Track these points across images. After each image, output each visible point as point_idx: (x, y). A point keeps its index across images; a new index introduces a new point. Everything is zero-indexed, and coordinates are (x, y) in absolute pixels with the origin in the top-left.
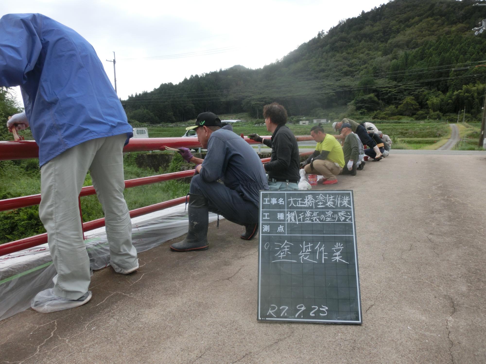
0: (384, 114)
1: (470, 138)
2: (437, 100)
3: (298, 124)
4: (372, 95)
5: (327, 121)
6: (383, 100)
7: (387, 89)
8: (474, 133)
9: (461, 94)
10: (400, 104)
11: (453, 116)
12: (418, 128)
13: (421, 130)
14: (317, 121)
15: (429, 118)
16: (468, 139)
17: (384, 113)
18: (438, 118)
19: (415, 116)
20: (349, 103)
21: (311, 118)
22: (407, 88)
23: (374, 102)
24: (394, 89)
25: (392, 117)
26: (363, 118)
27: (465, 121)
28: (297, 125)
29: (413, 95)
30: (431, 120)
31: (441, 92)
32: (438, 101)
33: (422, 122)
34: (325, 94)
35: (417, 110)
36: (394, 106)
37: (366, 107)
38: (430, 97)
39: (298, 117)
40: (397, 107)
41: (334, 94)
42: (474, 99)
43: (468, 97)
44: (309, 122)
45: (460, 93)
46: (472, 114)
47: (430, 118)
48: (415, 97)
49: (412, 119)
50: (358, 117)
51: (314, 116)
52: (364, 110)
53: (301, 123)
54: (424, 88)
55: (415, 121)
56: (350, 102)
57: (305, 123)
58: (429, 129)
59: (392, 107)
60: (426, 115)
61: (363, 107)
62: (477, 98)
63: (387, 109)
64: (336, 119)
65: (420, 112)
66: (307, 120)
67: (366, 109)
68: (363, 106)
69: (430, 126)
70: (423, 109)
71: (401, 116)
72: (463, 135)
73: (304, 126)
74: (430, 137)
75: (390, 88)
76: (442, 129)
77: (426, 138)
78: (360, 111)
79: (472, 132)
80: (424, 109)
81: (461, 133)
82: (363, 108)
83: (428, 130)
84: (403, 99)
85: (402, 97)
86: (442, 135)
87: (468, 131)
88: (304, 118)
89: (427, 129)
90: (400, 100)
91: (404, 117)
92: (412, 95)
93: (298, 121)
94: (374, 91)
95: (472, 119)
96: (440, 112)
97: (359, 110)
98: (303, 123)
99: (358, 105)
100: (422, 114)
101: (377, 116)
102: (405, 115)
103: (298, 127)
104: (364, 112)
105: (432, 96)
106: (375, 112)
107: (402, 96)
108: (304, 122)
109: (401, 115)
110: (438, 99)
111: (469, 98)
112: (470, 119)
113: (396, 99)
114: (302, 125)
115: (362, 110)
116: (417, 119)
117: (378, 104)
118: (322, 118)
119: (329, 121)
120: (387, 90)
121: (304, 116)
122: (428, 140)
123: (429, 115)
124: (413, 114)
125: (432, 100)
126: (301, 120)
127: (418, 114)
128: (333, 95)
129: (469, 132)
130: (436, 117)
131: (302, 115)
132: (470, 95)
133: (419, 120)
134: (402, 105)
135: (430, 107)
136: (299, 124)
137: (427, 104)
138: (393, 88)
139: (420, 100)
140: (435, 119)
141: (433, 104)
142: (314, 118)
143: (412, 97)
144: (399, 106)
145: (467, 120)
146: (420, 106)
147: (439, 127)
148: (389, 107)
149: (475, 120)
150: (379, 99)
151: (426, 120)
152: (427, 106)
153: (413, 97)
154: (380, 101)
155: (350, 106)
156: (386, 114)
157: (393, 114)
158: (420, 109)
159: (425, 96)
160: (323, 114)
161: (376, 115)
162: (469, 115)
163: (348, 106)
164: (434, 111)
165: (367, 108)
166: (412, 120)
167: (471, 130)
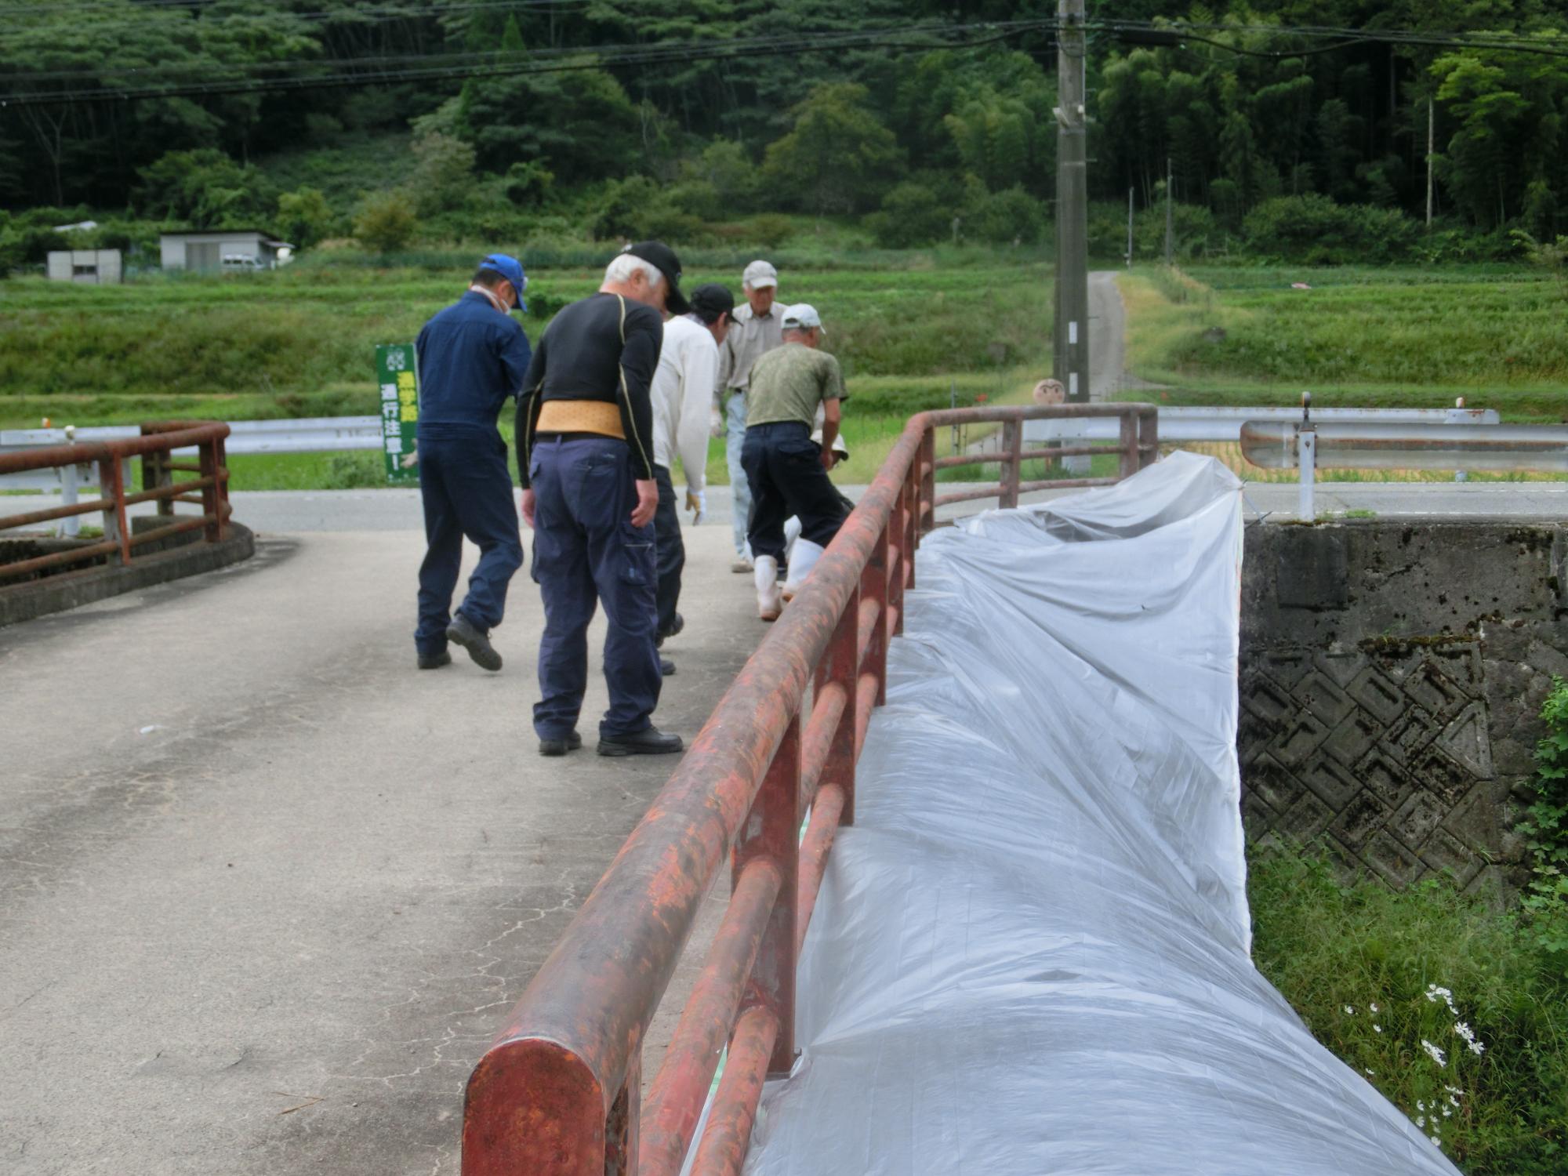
0: (675, 203)
1: (1186, 371)
2: (1006, 110)
3: (32, 279)
5: (268, 251)
6: (660, 97)
7: (683, 23)
8: (1212, 339)
9: (1145, 75)
10: (781, 131)
11: (1106, 223)
12: (874, 310)
13: (894, 321)
14: (189, 248)
15: (961, 229)
16: (1172, 376)
17: (675, 192)
18: (1017, 229)
19: (874, 218)
20: (424, 121)
21: (145, 227)
22: (819, 20)
23: (598, 111)
24: (735, 27)
25: (726, 226)
26: (526, 229)
27: (1176, 252)
28: (23, 287)
29: (856, 74)
30: (974, 248)
31: (1028, 59)
32: (1013, 117)
33: (921, 264)
34: (244, 41)
35: (887, 174)
36: (738, 146)
37: (546, 147)
38: (964, 84)
39: (39, 221)
40: (757, 155)
41: (316, 45)
42: (1223, 113)
43: (1187, 93)
44: (124, 263)
45: (1141, 65)
46: (1214, 211)
47: (969, 231)
48: (873, 87)
49: (858, 236)
50: (491, 220)
51: (161, 214)
52: (532, 170)
53: (59, 264)
54: (922, 23)
55: (880, 256)
56: (432, 108)
57: (92, 270)
58: (945, 312)
59: (727, 151)
60: (942, 210)
61: (526, 147)
62: (1241, 106)
63: (692, 166)
64: (338, 234)
65: (907, 192)
66: (111, 242)
67: (548, 166)
68: (529, 138)
69: (952, 293)
70: (924, 173)
71: (785, 220)
72: (1144, 353)
73: (80, 290)
74: (954, 367)
75: (704, 19)
76: (1021, 314)
77: (925, 372)
78: (510, 181)
79: (1198, 328)
80: (934, 166)
81: (1137, 341)
82: (527, 157)
83: (937, 323)
84: (796, 99)
85: (785, 82)
86: (1024, 350)
87: (1173, 321)
88: (88, 226)
89: (934, 313)
90: (776, 102)
91: (805, 221)
92: (849, 68)
93: (35, 254)
94: (603, 33)
95: (1216, 241)
96: (1029, 190)
97: (502, 173)
98: (79, 270)
99: (487, 131)
100: (919, 206)
101: (626, 219)
102: (814, 211)
103: (37, 296)
104: (536, 184)
105: (977, 84)
106: (615, 189)
107: (790, 74)
108: (84, 258)
109: (790, 207)
110: (1012, 102)
111: (1196, 105)
112: (1203, 239)
113: (747, 95)
114: (70, 287)
115: (517, 173)
116: (893, 239)
117: (630, 125)
118: (230, 231)
119: (284, 253)
120: (686, 34)
121: (82, 208)
122: (938, 390)
123: (963, 212)
124: (867, 205)
125: (974, 112)
126: (62, 245)
127: (892, 207)
128: (308, 53)
129: (1183, 331)
130: (1005, 224)
131: (71, 201)
132: (1199, 80)
133: (903, 246)
134: (788, 141)
135: (965, 153)
136: (44, 272)
137: (946, 137)
138: (725, 17)
139: (907, 109)
140: (1001, 238)
141: (983, 134)
142: (167, 225)
143: (850, 87)
144: (772, 147)
145: (1187, 249)
146: (905, 152)
147: (1007, 297)
148: (707, 153)
149: (1232, 251)
150: (635, 95)
151: (945, 249)
152: (946, 151)
153: (861, 89)
154: (645, 111)
155: (436, 141)
156: (686, 204)
157: (735, 203)
158: (904, 169)
159: (933, 77)
160: (232, 194)
161: (616, 210)
162: (1199, 214)
163: (420, 138)
164: (996, 183)
165: (555, 156)
166: (856, 248)
167: (1193, 316)
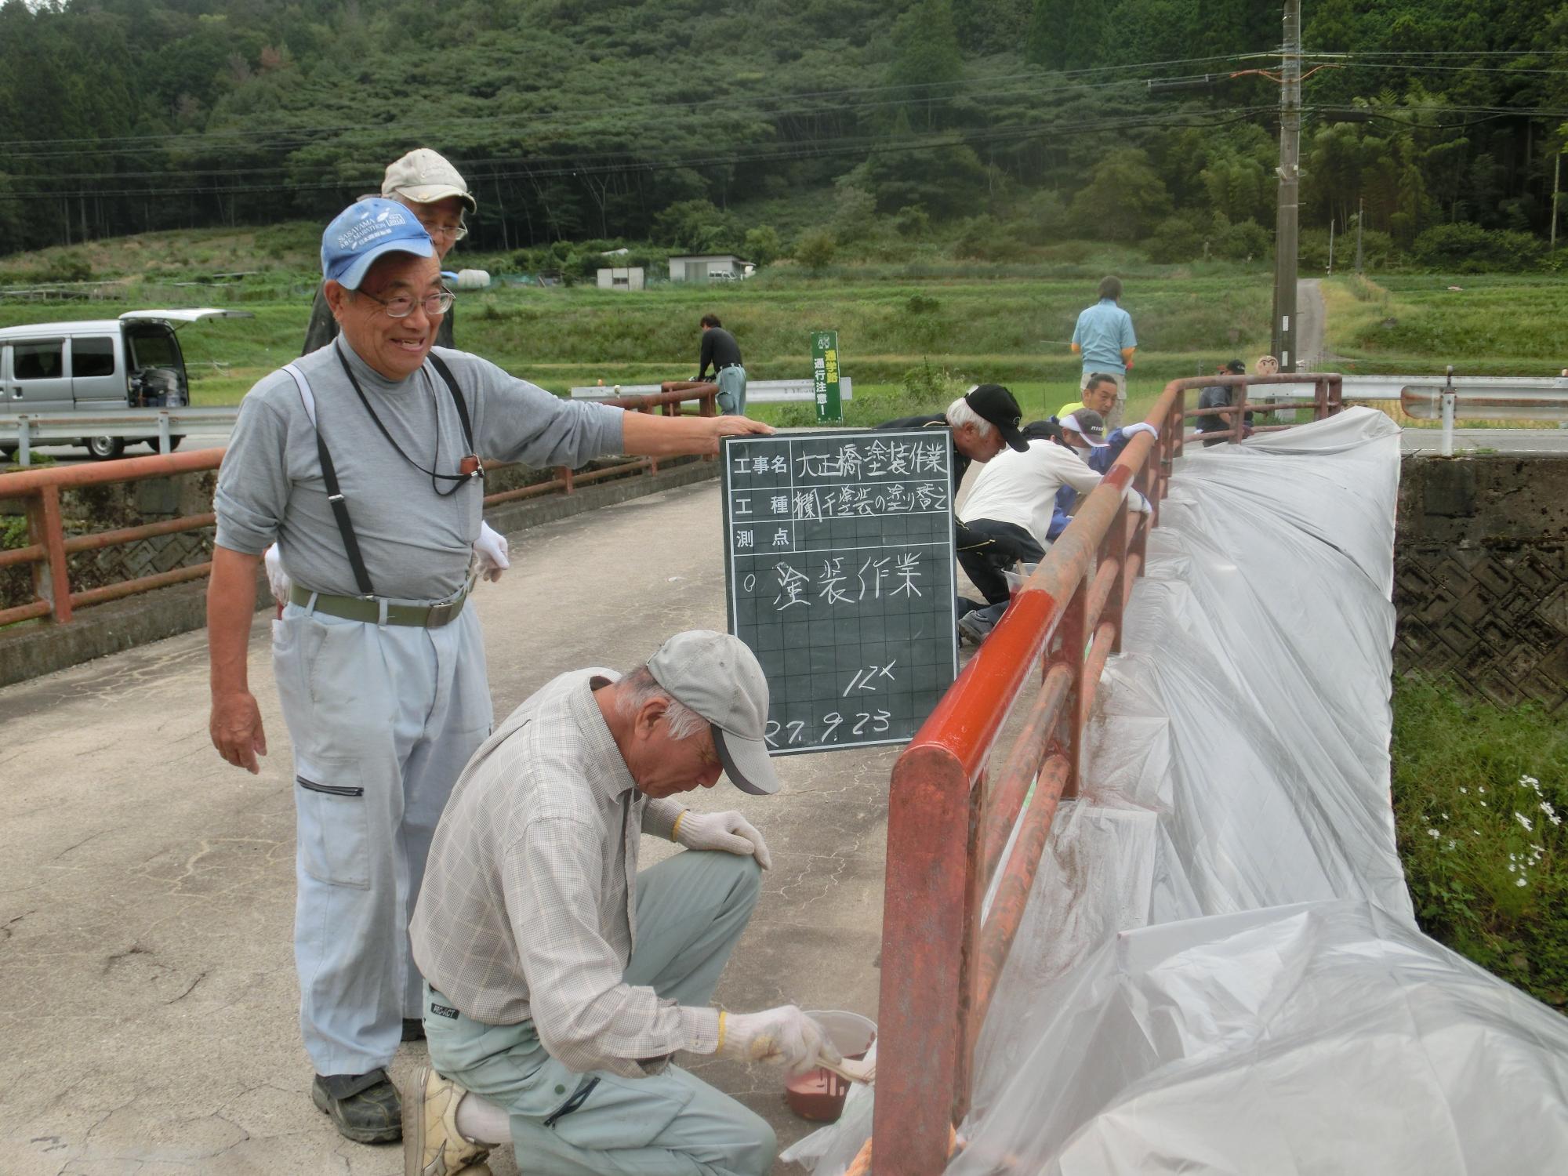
0: (1010, 233)
1: (1368, 348)
2: (1244, 166)
3: (587, 287)
4: (951, 137)
5: (739, 268)
6: (1003, 161)
7: (1019, 109)
8: (1389, 327)
9: (1345, 139)
10: (1085, 183)
11: (1314, 244)
12: (1147, 306)
13: (1160, 314)
14: (687, 266)
15: (1210, 250)
16: (1358, 352)
17: (1011, 226)
18: (1250, 250)
19: (1148, 242)
20: (843, 179)
21: (658, 252)
22: (1113, 105)
23: (958, 171)
24: (1055, 111)
25: (1045, 249)
26: (910, 251)
27: (1363, 265)
28: (582, 293)
29: (1138, 142)
30: (1220, 263)
31: (1261, 130)
32: (1249, 171)
33: (1180, 274)
34: (725, 127)
35: (1156, 211)
36: (1055, 194)
37: (924, 196)
38: (1215, 148)
39: (591, 249)
40: (1068, 200)
41: (771, 129)
42: (1402, 166)
43: (1375, 151)
44: (646, 277)
45: (1343, 133)
46: (1393, 235)
47: (1216, 251)
48: (1150, 151)
49: (1136, 255)
50: (886, 246)
51: (669, 243)
52: (914, 212)
53: (604, 277)
54: (1186, 105)
55: (1152, 269)
56: (848, 170)
57: (625, 281)
58: (1198, 307)
59: (1047, 199)
60: (1198, 236)
61: (910, 196)
62: (1415, 160)
63: (1024, 208)
64: (784, 256)
65: (1173, 224)
66: (636, 263)
67: (925, 209)
68: (912, 190)
69: (1202, 295)
70: (1185, 211)
71: (1086, 245)
72: (1338, 336)
73: (618, 294)
74: (1202, 346)
75: (1033, 106)
76: (1251, 309)
77: (1182, 350)
78: (899, 220)
79: (1378, 319)
80: (1192, 206)
81: (1333, 328)
82: (911, 203)
83: (1191, 315)
84: (1096, 161)
85: (1089, 148)
86: (1253, 334)
87: (1360, 315)
88: (623, 251)
89: (1188, 308)
90: (1083, 163)
91: (1102, 245)
92: (1134, 138)
93: (589, 270)
94: (964, 118)
95: (1393, 256)
96: (1259, 222)
97: (894, 214)
98: (617, 281)
99: (884, 186)
100: (1181, 234)
101: (977, 245)
102: (1107, 238)
103: (590, 298)
104: (916, 221)
105: (1225, 147)
106: (969, 222)
107: (1092, 143)
108: (620, 273)
109: (1091, 235)
110: (1249, 160)
111: (1382, 160)
112: (1385, 256)
113: (1062, 158)
114: (612, 293)
115: (904, 214)
116: (1161, 257)
117: (981, 180)
118: (713, 255)
119: (749, 269)
120: (1020, 116)
121: (619, 240)
122: (1190, 362)
123: (1211, 238)
124: (1143, 234)
125: (1222, 167)
126: (606, 264)
127: (1161, 235)
128: (767, 135)
129: (1366, 321)
130: (1242, 245)
131: (612, 235)
132: (1385, 142)
133: (1168, 261)
134: (1088, 191)
135: (1214, 196)
136: (595, 282)
137: (1201, 185)
138: (1048, 104)
139: (1173, 167)
140: (1239, 256)
141: (1226, 183)
142: (674, 251)
143: (1134, 151)
144: (1078, 194)
145: (1372, 263)
146: (1172, 196)
147: (1243, 296)
148: (1034, 198)
149: (1405, 263)
150: (985, 160)
151: (1197, 263)
152: (1201, 195)
153: (1142, 153)
154: (991, 170)
155: (849, 192)
156: (1019, 234)
157: (1052, 233)
158: (1170, 208)
159: (1193, 144)
160: (715, 230)
161: (971, 239)
162: (1381, 238)
163: (840, 191)
164: (1235, 218)
165: (930, 202)
166: (1135, 263)
167: (1374, 310)
